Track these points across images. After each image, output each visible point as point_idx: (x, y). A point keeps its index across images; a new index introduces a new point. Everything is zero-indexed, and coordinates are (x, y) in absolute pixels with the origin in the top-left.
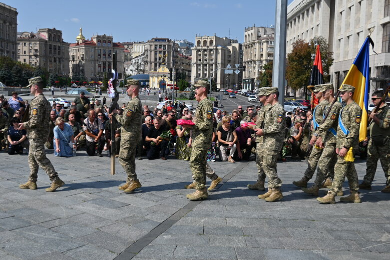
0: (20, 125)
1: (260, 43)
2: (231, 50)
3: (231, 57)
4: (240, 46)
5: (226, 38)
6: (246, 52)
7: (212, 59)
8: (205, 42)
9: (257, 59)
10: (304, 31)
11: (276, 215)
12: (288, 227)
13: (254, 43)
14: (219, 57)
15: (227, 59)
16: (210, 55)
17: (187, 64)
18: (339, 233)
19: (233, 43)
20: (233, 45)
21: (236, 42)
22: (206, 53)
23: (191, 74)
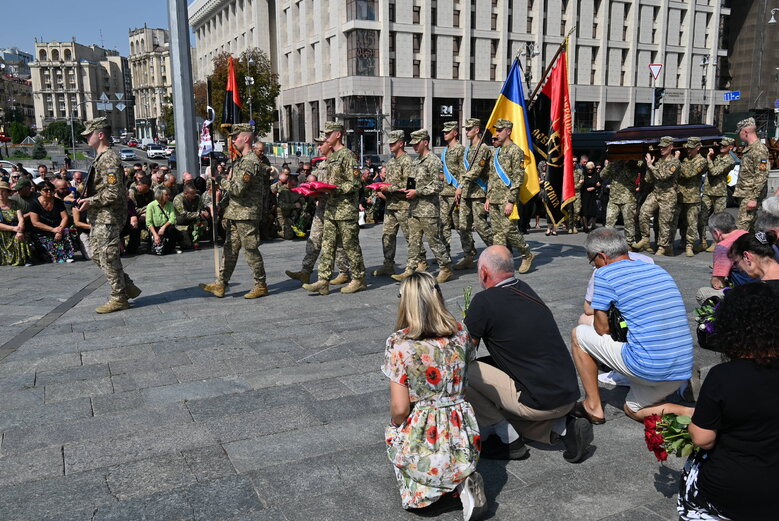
0: (82, 203)
1: (159, 57)
2: (108, 68)
3: (110, 81)
4: (124, 61)
5: (96, 47)
6: (135, 73)
7: (74, 86)
8: (55, 53)
9: (156, 85)
10: (230, 38)
11: (171, 335)
12: (188, 349)
13: (148, 57)
14: (87, 81)
15: (101, 84)
16: (68, 77)
17: (24, 94)
18: (267, 345)
19: (111, 55)
20: (111, 58)
21: (115, 54)
22: (59, 73)
23: (34, 112)
